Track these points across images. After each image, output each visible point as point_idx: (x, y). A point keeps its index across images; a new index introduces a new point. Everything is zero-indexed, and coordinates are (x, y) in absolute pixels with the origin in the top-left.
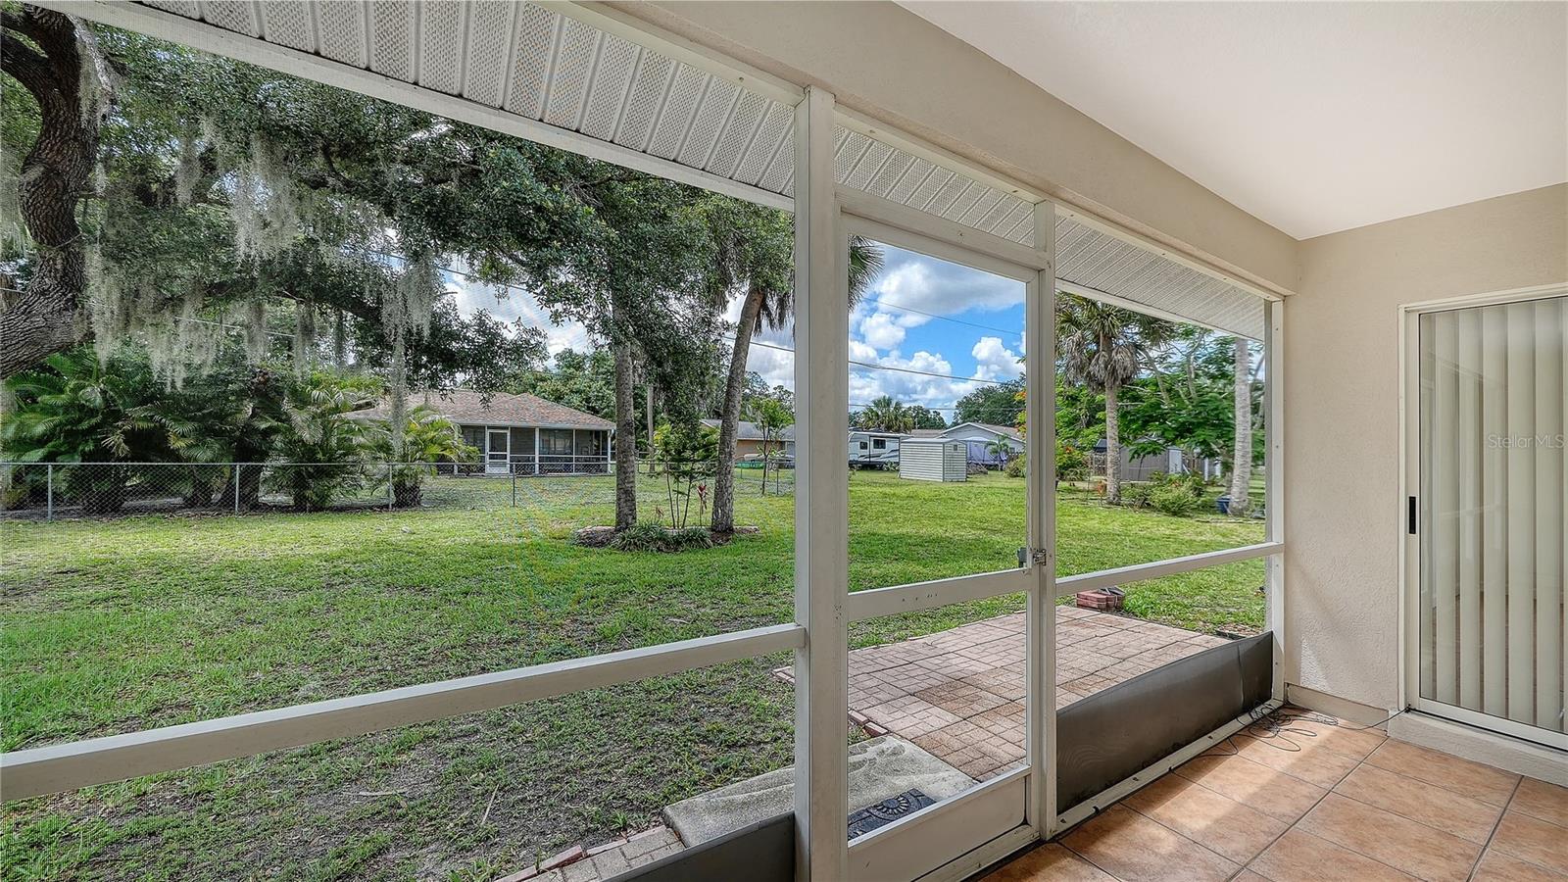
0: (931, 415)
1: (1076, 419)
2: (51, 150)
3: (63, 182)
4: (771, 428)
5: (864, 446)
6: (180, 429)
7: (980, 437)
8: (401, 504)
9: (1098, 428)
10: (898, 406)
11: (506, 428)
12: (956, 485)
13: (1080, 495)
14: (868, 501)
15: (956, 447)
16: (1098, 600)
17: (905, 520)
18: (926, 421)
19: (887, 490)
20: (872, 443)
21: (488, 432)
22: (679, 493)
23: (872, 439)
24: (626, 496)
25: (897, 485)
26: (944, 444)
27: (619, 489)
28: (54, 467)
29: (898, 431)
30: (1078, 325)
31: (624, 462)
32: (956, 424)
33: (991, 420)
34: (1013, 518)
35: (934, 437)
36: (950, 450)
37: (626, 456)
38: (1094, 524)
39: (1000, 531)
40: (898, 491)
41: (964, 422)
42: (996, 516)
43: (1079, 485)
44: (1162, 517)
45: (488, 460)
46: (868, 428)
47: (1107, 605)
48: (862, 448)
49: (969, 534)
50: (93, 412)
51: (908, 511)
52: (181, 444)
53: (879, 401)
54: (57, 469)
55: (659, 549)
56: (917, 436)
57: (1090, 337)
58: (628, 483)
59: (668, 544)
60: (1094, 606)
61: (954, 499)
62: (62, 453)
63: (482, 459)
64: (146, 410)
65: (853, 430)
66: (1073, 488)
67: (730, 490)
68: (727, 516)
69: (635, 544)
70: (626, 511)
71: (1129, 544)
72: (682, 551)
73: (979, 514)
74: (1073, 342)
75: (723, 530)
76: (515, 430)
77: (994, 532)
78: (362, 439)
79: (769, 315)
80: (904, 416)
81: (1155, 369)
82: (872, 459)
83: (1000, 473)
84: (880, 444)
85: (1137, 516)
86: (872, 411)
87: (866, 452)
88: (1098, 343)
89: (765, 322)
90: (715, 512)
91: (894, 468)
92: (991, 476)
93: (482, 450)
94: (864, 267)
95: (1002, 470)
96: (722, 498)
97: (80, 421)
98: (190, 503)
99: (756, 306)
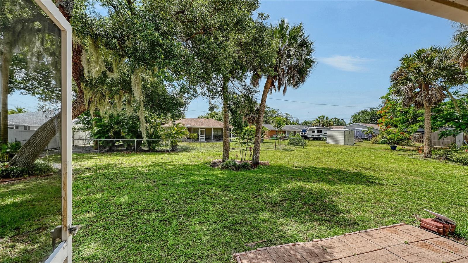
0: (341, 121)
1: (407, 121)
2: (75, 58)
3: (78, 66)
4: (278, 127)
5: (314, 132)
6: (124, 131)
7: (359, 128)
8: (173, 150)
9: (418, 124)
10: (327, 118)
11: (204, 128)
12: (349, 146)
13: (409, 153)
14: (312, 153)
15: (350, 133)
16: (437, 227)
17: (326, 161)
18: (338, 123)
19: (321, 148)
20: (317, 131)
21: (200, 129)
22: (243, 149)
23: (317, 129)
24: (226, 151)
25: (325, 146)
26: (344, 131)
27: (224, 148)
28: (100, 140)
29: (327, 127)
30: (411, 80)
31: (225, 140)
32: (351, 123)
33: (366, 121)
34: (375, 162)
35: (341, 128)
36: (347, 133)
37: (226, 138)
38: (417, 167)
39: (368, 169)
40: (324, 149)
41: (354, 123)
42: (367, 161)
43: (407, 148)
44: (457, 165)
45: (200, 137)
46: (315, 126)
47: (444, 231)
48: (313, 133)
49: (353, 170)
50: (107, 127)
51: (327, 157)
52: (124, 134)
53: (320, 116)
54: (100, 141)
55: (233, 170)
56: (335, 128)
57: (417, 85)
58: (226, 146)
59: (236, 168)
60: (434, 230)
61: (348, 153)
62: (102, 137)
63: (198, 137)
64: (118, 126)
65: (310, 127)
66: (404, 149)
67: (258, 149)
68: (257, 158)
69: (226, 167)
70: (226, 155)
71: (441, 179)
72: (240, 171)
73: (359, 160)
74: (408, 87)
75: (256, 164)
76: (207, 129)
77: (366, 169)
78: (163, 133)
79: (275, 87)
80: (330, 121)
81: (452, 97)
82: (316, 137)
83: (369, 141)
84: (320, 131)
85: (442, 164)
86: (317, 120)
87: (314, 134)
88: (421, 88)
89: (273, 89)
90: (253, 157)
91: (325, 140)
92: (364, 143)
93: (198, 135)
94: (311, 66)
95: (369, 140)
96: (256, 152)
97: (105, 129)
98: (127, 149)
99: (269, 85)
